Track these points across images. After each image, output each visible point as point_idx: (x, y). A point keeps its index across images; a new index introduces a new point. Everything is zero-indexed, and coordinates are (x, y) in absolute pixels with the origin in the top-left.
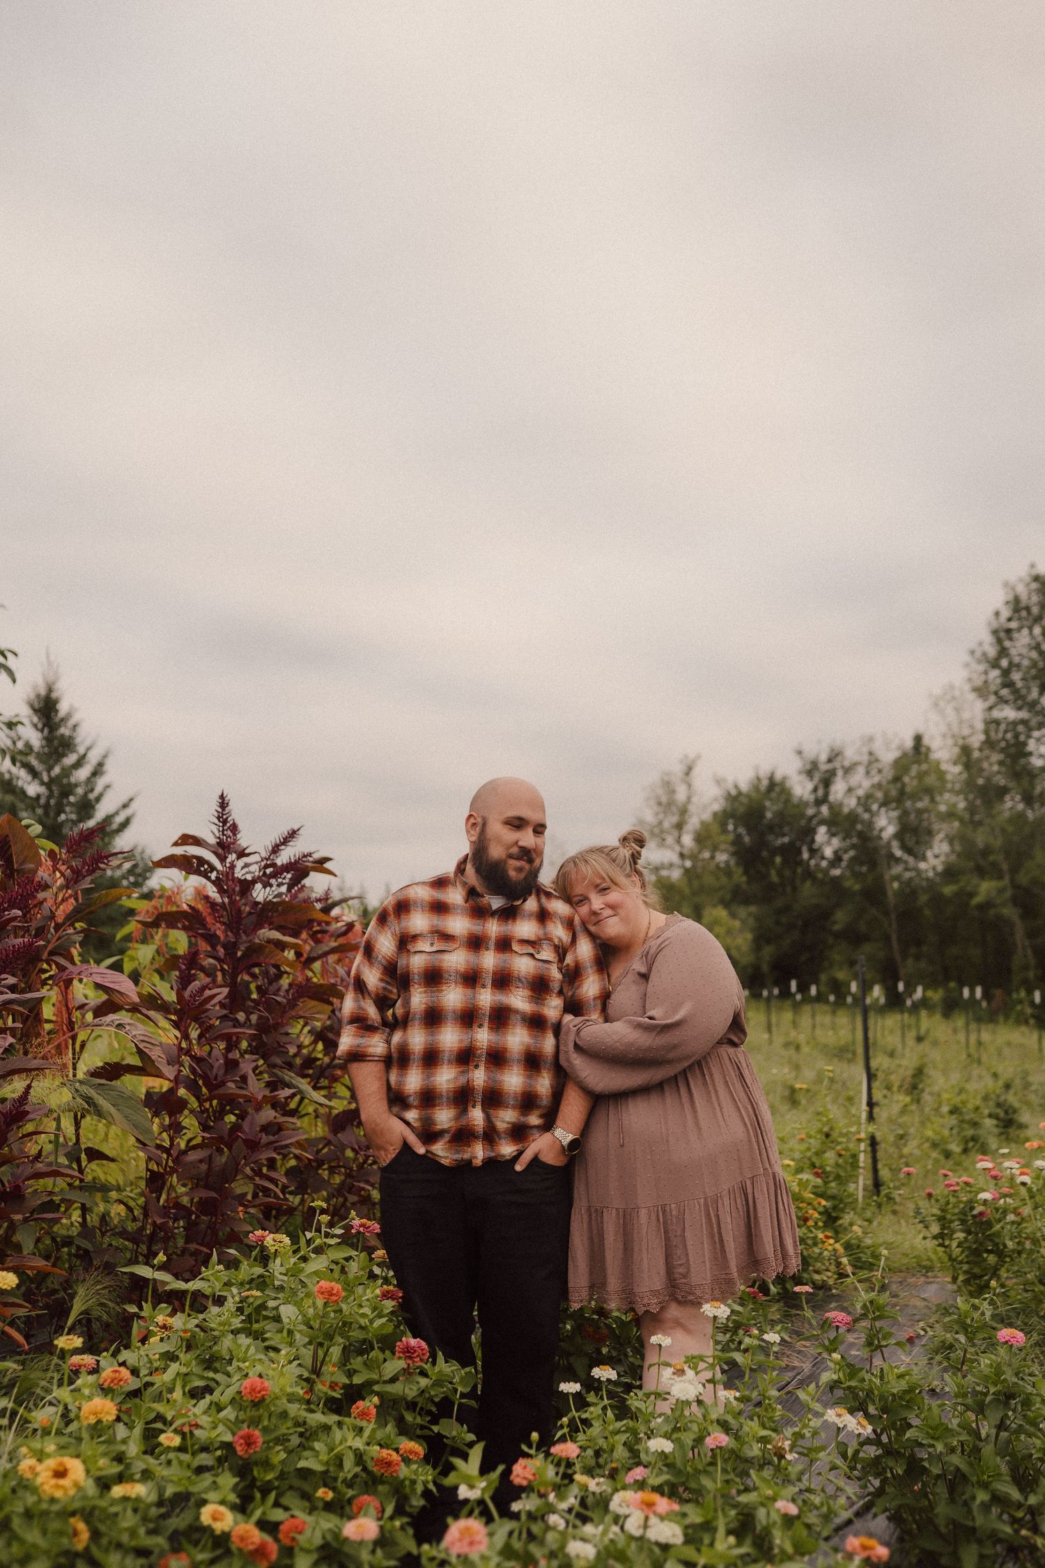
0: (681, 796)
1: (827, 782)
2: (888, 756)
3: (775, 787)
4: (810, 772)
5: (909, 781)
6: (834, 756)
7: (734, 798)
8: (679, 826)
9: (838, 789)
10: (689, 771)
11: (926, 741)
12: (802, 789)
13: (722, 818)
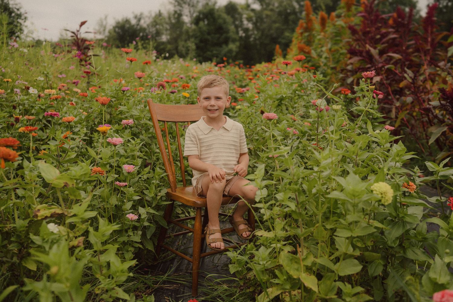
0: (104, 23)
1: (139, 20)
2: (153, 15)
3: (127, 21)
4: (136, 17)
5: (158, 21)
6: (141, 14)
7: (118, 23)
8: (104, 30)
9: (142, 22)
10: (106, 17)
11: (162, 12)
12: (133, 22)
13: (114, 28)
